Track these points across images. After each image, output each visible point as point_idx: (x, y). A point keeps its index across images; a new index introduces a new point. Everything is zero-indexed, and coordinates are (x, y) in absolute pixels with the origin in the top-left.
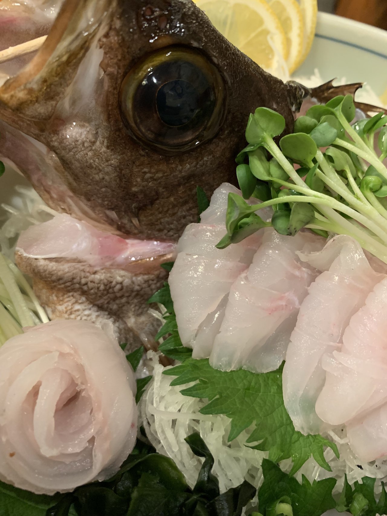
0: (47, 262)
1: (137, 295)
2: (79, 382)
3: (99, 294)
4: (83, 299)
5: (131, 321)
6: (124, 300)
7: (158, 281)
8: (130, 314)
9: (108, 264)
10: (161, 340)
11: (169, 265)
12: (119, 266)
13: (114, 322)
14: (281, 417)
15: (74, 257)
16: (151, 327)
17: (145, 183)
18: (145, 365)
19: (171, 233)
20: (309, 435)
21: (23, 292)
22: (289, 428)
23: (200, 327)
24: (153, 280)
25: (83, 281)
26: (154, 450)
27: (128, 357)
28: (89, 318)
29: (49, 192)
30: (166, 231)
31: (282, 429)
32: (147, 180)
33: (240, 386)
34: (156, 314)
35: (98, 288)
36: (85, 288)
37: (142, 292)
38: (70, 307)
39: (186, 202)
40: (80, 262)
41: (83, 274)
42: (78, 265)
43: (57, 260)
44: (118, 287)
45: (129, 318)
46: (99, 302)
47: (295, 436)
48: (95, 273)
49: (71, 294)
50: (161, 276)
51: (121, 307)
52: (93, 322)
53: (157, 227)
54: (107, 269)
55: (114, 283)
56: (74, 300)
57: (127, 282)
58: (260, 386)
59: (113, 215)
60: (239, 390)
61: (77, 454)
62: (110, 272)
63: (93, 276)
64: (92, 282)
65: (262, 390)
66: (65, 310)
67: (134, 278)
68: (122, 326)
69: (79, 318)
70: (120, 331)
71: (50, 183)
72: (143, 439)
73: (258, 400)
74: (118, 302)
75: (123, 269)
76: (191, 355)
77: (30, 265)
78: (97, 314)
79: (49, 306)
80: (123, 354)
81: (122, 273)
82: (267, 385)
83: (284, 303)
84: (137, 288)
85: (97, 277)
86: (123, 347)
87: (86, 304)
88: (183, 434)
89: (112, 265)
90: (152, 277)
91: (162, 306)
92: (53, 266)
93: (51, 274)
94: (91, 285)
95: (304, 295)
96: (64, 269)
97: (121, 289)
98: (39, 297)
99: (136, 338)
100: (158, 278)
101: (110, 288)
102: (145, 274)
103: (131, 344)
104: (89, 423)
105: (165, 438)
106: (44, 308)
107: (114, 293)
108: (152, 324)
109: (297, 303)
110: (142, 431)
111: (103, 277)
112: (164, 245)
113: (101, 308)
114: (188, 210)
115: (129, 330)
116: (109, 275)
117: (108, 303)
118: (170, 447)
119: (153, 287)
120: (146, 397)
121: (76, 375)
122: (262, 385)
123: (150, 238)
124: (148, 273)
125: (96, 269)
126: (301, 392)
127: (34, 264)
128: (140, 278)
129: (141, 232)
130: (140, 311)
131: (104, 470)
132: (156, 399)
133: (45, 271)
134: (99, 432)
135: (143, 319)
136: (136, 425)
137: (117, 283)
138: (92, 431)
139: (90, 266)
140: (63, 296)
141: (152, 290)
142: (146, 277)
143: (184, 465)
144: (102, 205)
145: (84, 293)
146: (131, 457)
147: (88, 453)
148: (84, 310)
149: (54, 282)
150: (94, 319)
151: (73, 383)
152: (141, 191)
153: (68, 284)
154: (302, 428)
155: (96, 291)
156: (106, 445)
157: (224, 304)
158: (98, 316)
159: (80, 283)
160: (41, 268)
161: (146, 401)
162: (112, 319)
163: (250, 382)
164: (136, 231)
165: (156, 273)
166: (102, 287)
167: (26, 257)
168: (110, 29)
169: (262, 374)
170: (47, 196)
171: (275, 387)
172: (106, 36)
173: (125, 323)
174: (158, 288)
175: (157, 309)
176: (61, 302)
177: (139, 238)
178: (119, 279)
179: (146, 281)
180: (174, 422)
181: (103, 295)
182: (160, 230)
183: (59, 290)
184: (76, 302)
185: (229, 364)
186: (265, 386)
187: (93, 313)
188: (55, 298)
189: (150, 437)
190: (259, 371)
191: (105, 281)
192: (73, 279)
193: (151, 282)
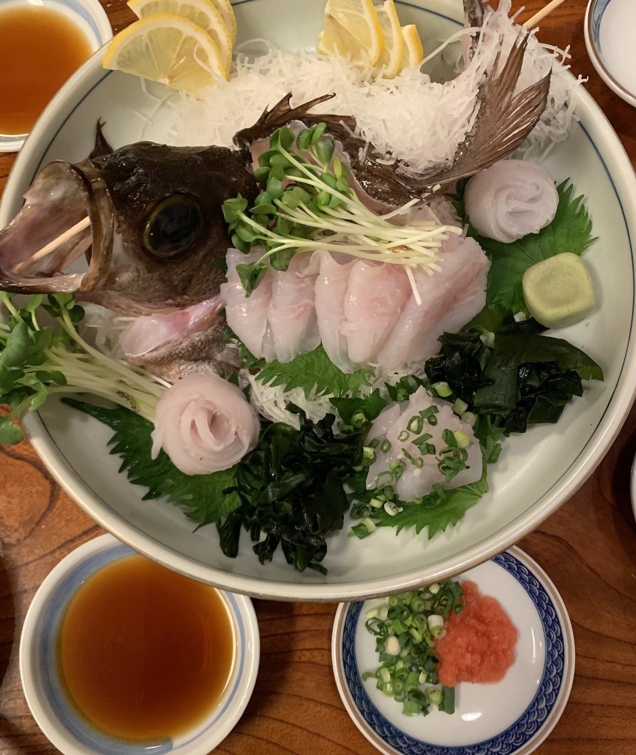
0: (151, 353)
1: (213, 342)
2: (212, 409)
3: (191, 353)
4: (183, 361)
5: (219, 357)
6: (207, 348)
7: (221, 326)
8: (216, 353)
9: (185, 333)
10: (245, 360)
11: (223, 312)
12: (193, 331)
13: (209, 364)
14: (334, 370)
15: (164, 342)
16: (234, 354)
17: (180, 276)
18: (242, 378)
19: (212, 291)
20: (355, 372)
21: (142, 375)
22: (341, 374)
23: (262, 345)
24: (218, 327)
25: (177, 352)
26: (272, 422)
27: (230, 381)
28: (193, 370)
29: (118, 307)
30: (208, 292)
31: (337, 377)
32: (180, 274)
33: (302, 366)
34: (231, 346)
35: (188, 351)
36: (180, 355)
37: (216, 338)
38: (178, 370)
39: (211, 270)
40: (169, 343)
41: (174, 348)
42: (170, 345)
43: (156, 349)
44: (200, 343)
45: (216, 355)
46: (193, 357)
47: (347, 377)
48: (181, 343)
49: (174, 362)
50: (221, 321)
51: (207, 353)
52: (197, 371)
53: (201, 293)
54: (186, 337)
55: (196, 343)
56: (177, 365)
57: (203, 337)
58: (314, 359)
59: (170, 301)
60: (302, 369)
61: (232, 444)
62: (189, 338)
63: (181, 346)
64: (182, 349)
65: (316, 361)
66: (176, 373)
67: (206, 333)
68: (215, 363)
69: (187, 373)
70: (215, 367)
71: (117, 301)
72: (264, 420)
73: (316, 368)
74: (204, 351)
75: (196, 332)
76: (265, 362)
77: (141, 360)
78: (196, 365)
79: (163, 375)
80: (225, 381)
81: (197, 334)
82: (318, 357)
83: (302, 309)
84: (211, 337)
85: (184, 345)
86: (223, 376)
87: (186, 363)
88: (283, 406)
89: (188, 333)
90: (216, 325)
91: (233, 339)
92: (155, 354)
93: (156, 358)
94: (183, 352)
95: (313, 296)
96: (163, 351)
97: (202, 343)
98: (154, 373)
99: (228, 365)
100: (221, 323)
101: (195, 346)
102: (211, 326)
103: (227, 371)
104: (230, 426)
105: (274, 414)
106: (161, 377)
107: (199, 348)
108: (233, 352)
109: (311, 302)
110: (261, 416)
111: (187, 343)
112: (212, 300)
113: (196, 360)
114: (215, 273)
115: (220, 363)
116: (190, 340)
117: (199, 355)
118: (279, 416)
119: (220, 330)
120: (253, 397)
121: (209, 407)
122: (315, 358)
123: (200, 301)
124: (213, 325)
125: (180, 341)
126: (338, 352)
127: (143, 358)
128: (209, 331)
129: (193, 301)
130: (221, 348)
131: (251, 445)
132: (259, 396)
133: (152, 358)
134: (238, 427)
135: (225, 352)
136: (255, 415)
137: (198, 342)
138: (233, 430)
139: (176, 341)
140: (170, 365)
141: (220, 333)
142: (213, 328)
143: (291, 421)
144: (160, 301)
145: (181, 358)
146: (261, 432)
147: (238, 440)
148: (187, 367)
149: (160, 361)
150: (196, 369)
151: (209, 412)
152: (180, 281)
153: (170, 358)
154: (349, 371)
155: (188, 353)
156: (245, 432)
157: (269, 325)
158: (197, 366)
159: (176, 354)
160: (149, 358)
161: (254, 400)
162: (206, 363)
163: (307, 361)
164: (189, 302)
165: (218, 321)
166: (190, 349)
167: (136, 357)
168: (119, 222)
169: (313, 351)
170: (119, 309)
171: (324, 355)
172: (119, 227)
173: (216, 360)
174: (224, 330)
175: (230, 342)
176: (171, 370)
177: (193, 304)
178: (197, 339)
179: (215, 330)
180: (275, 402)
181: (193, 353)
182: (204, 294)
183: (165, 364)
184: (180, 365)
185: (290, 357)
186: (317, 358)
187: (194, 366)
188: (166, 370)
189: (267, 417)
190: (310, 351)
191: (190, 344)
192: (170, 354)
193: (217, 329)
